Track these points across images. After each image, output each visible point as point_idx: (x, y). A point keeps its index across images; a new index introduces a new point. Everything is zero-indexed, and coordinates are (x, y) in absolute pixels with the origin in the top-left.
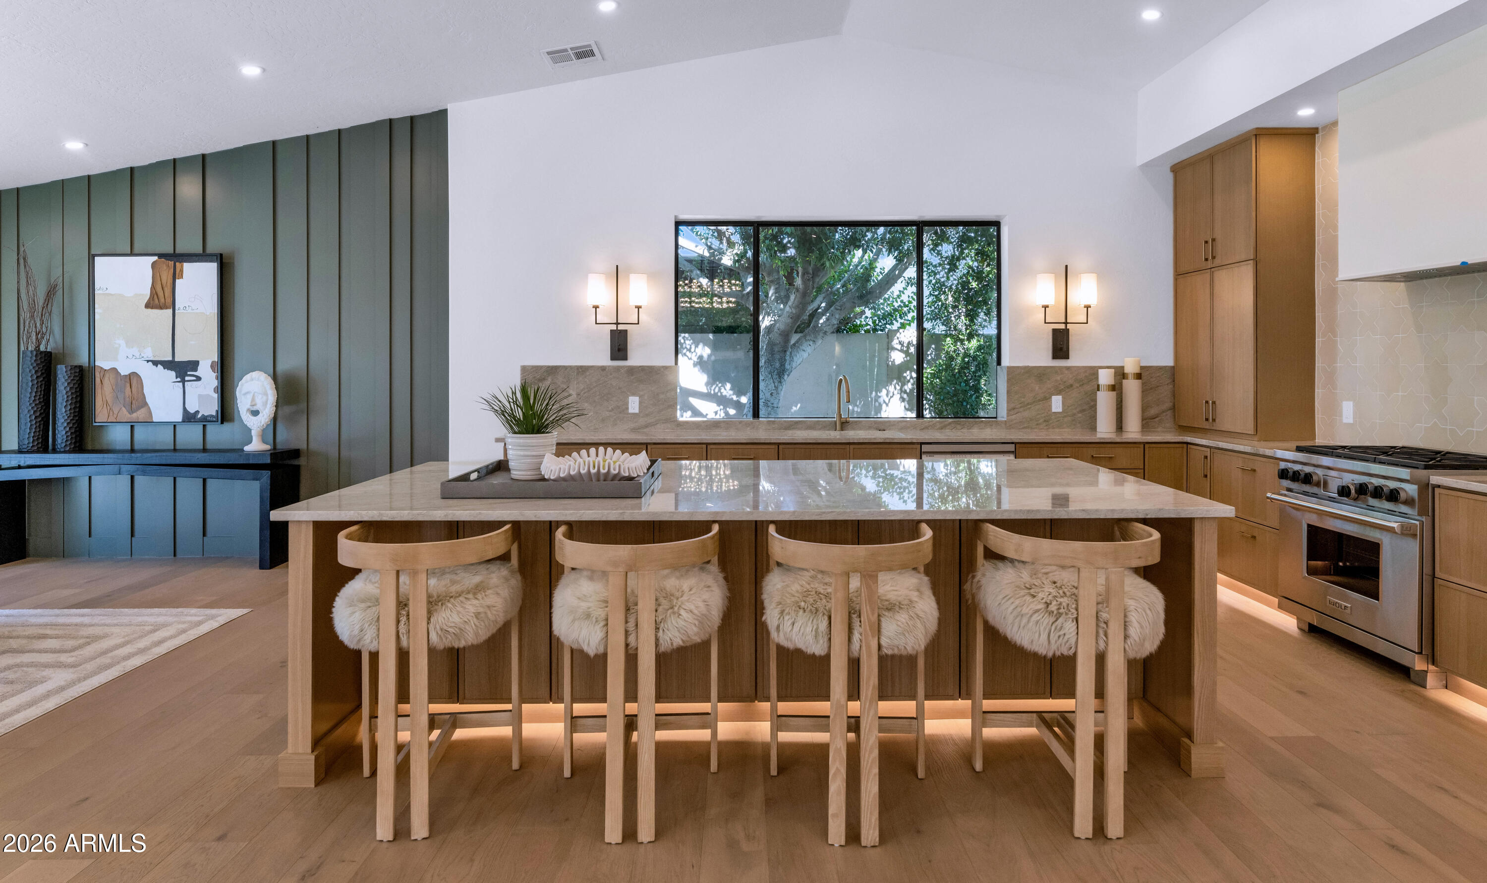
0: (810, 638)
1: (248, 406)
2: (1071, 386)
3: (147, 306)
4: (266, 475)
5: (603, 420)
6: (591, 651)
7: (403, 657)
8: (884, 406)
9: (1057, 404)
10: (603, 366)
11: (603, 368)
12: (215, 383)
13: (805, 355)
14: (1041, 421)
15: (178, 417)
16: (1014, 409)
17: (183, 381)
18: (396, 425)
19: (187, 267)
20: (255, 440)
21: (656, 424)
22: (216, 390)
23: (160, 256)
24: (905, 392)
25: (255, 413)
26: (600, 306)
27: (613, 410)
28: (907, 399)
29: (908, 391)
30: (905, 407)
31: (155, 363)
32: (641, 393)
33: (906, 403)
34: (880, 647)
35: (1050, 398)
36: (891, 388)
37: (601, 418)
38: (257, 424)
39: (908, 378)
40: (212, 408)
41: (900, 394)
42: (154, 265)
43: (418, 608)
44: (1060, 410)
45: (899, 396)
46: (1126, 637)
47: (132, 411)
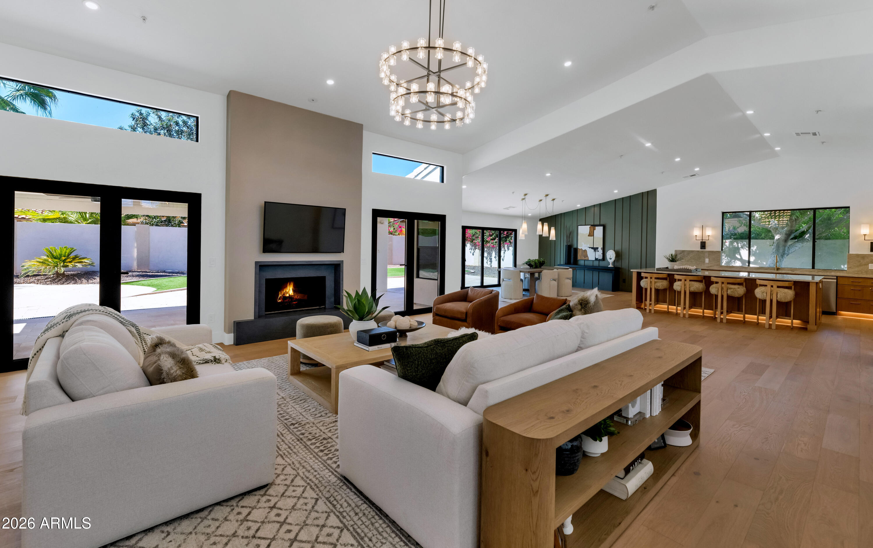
0: (715, 292)
1: (609, 257)
3: (588, 236)
4: (614, 272)
6: (679, 291)
7: (651, 289)
9: (871, 266)
11: (698, 251)
12: (602, 252)
13: (797, 248)
14: (864, 272)
15: (594, 259)
16: (851, 267)
17: (595, 252)
18: (642, 262)
19: (596, 227)
20: (611, 264)
21: (714, 266)
22: (602, 254)
23: (591, 225)
25: (611, 259)
26: (697, 236)
27: (701, 262)
31: (590, 248)
32: (710, 257)
34: (727, 294)
35: (868, 264)
38: (611, 261)
40: (601, 257)
42: (590, 227)
43: (653, 283)
46: (777, 297)
47: (585, 258)
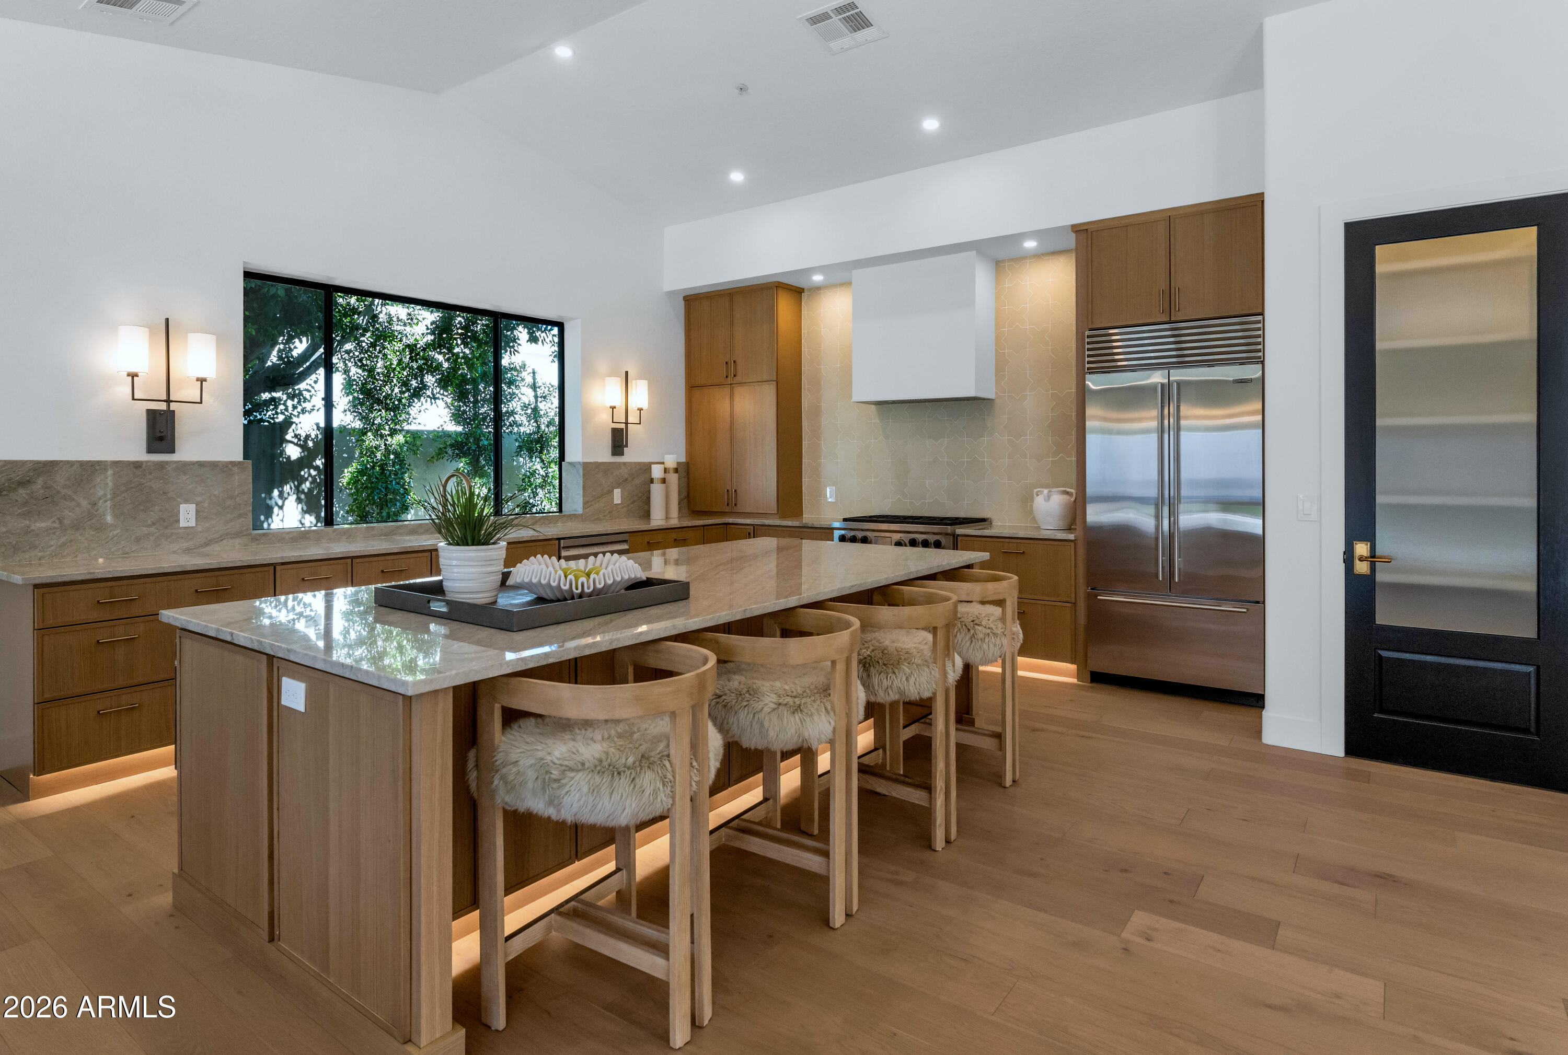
2: (626, 479)
5: (138, 540)
8: (276, 509)
9: (617, 496)
10: (138, 462)
14: (607, 512)
16: (588, 502)
21: (222, 540)
24: (303, 492)
26: (139, 374)
27: (154, 524)
28: (305, 500)
29: (306, 490)
30: (302, 509)
32: (199, 499)
33: (303, 504)
35: (613, 491)
36: (287, 488)
37: (134, 537)
39: (306, 476)
41: (297, 494)
44: (619, 502)
45: (295, 497)
